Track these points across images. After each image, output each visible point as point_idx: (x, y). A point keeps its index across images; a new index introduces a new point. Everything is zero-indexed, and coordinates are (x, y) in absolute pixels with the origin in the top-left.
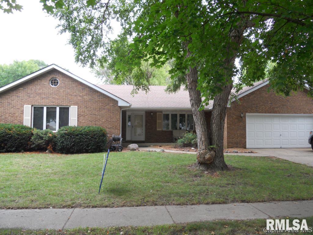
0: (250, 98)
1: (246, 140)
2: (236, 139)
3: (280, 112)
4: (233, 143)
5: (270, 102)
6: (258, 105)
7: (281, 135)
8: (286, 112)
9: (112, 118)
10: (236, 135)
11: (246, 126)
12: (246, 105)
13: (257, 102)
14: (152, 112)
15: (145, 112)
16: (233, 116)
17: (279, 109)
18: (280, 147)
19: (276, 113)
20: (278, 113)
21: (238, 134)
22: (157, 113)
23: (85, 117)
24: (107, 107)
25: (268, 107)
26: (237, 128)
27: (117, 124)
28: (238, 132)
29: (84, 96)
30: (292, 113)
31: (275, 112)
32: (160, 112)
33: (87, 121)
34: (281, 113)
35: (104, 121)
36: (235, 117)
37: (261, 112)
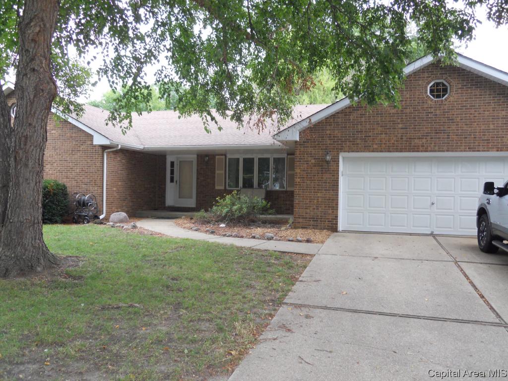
0: (351, 117)
1: (338, 212)
2: (314, 209)
3: (429, 149)
4: (307, 218)
5: (400, 126)
6: (370, 134)
7: (433, 204)
8: (445, 148)
9: (90, 167)
10: (315, 201)
11: (338, 181)
12: (339, 135)
13: (368, 127)
14: (207, 156)
15: (196, 156)
16: (309, 159)
17: (424, 140)
18: (430, 233)
19: (418, 151)
20: (422, 151)
21: (320, 200)
22: (217, 157)
23: (52, 165)
24: (82, 147)
25: (395, 138)
26: (318, 185)
27: (98, 177)
28: (319, 195)
29: (52, 130)
30: (461, 151)
31: (416, 149)
32: (222, 155)
33: (55, 172)
34: (430, 151)
35: (78, 171)
36: (313, 161)
37: (376, 149)
